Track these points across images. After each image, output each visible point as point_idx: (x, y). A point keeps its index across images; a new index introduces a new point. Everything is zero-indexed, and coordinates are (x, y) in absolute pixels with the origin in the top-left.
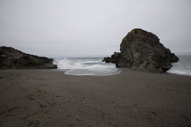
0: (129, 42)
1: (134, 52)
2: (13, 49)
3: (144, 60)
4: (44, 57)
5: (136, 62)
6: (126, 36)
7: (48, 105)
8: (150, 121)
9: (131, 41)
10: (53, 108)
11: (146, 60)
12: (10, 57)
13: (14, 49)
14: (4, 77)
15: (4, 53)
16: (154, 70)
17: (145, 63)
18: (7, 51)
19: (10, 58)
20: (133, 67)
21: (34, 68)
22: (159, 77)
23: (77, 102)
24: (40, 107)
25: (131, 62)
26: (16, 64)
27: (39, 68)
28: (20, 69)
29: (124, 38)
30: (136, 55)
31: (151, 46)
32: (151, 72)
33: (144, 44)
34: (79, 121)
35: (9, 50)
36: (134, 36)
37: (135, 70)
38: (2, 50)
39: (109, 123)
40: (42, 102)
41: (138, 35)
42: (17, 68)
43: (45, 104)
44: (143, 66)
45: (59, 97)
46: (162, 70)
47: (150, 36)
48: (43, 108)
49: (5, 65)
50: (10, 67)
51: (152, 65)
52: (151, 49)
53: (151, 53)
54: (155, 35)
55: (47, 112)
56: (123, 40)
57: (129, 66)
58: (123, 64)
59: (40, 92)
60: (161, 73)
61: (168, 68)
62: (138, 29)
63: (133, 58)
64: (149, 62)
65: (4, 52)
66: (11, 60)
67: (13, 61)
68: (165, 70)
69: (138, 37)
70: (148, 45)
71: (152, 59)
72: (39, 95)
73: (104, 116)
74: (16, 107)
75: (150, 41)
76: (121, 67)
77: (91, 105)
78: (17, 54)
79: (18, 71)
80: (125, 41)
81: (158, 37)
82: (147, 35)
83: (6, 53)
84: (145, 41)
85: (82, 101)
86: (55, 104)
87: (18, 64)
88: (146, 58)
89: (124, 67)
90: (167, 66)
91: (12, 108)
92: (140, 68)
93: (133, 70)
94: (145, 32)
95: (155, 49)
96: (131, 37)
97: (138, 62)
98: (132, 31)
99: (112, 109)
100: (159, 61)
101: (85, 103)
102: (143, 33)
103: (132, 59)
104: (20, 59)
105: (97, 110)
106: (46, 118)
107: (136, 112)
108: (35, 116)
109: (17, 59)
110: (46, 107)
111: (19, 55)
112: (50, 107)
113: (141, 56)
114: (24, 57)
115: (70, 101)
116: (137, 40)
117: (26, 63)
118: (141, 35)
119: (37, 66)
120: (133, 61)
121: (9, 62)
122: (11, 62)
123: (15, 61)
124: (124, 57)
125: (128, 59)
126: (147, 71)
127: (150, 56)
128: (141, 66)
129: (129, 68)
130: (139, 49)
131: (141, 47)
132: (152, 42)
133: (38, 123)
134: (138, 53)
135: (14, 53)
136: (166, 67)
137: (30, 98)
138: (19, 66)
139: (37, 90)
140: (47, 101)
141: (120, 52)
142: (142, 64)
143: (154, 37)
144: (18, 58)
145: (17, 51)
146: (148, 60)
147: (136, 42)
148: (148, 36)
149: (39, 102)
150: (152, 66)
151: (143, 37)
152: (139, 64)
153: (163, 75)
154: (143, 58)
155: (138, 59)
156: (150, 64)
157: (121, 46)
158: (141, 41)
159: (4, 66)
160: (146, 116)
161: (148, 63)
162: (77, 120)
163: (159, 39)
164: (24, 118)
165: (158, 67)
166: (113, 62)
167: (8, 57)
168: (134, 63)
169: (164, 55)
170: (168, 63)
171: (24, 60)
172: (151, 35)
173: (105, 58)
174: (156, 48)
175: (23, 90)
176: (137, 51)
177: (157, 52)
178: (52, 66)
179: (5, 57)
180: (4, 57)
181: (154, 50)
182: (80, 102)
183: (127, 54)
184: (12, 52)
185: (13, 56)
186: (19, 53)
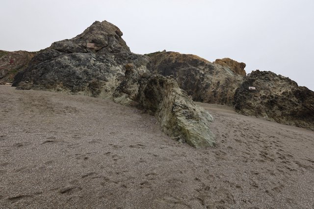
2: (272, 75)
12: (263, 91)
13: (274, 75)
15: (254, 83)
18: (261, 79)
19: (262, 93)
26: (271, 109)
28: (279, 122)
35: (263, 77)
42: (273, 116)
49: (249, 107)
50: (258, 113)
65: (254, 80)
66: (264, 97)
67: (266, 101)
78: (279, 86)
83: (257, 84)
87: (276, 107)
104: (285, 97)
109: (277, 97)
111: (283, 87)
117: (298, 107)
121: (259, 102)
122: (261, 102)
123: (271, 101)
135: (272, 82)
138: (279, 113)
144: (280, 94)
145: (281, 79)
159: (248, 109)
167: (259, 91)
171: (294, 99)
179: (254, 90)
180: (252, 91)
184: (270, 80)
185: (268, 89)
186: (284, 83)
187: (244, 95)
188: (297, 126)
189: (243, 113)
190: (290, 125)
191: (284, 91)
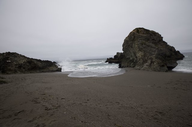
0: (132, 42)
1: (137, 51)
3: (148, 59)
4: (48, 61)
5: (140, 62)
6: (128, 36)
7: (52, 107)
8: (157, 122)
9: (133, 40)
10: (58, 110)
11: (150, 59)
12: (15, 62)
13: (18, 54)
14: (10, 82)
15: (9, 59)
16: (158, 69)
17: (149, 62)
19: (15, 63)
20: (137, 67)
21: (38, 71)
22: (164, 75)
23: (81, 104)
24: (45, 110)
25: (134, 62)
26: (20, 69)
27: (43, 72)
28: (25, 73)
29: (127, 38)
30: (139, 54)
31: (154, 45)
32: (156, 71)
33: (147, 43)
34: (85, 122)
35: (13, 56)
36: (136, 36)
37: (139, 69)
38: (7, 55)
39: (115, 124)
40: (47, 104)
41: (140, 34)
42: (22, 72)
43: (50, 107)
44: (147, 65)
45: (64, 100)
46: (167, 69)
47: (152, 34)
48: (49, 111)
49: (10, 70)
50: (15, 72)
51: (156, 63)
52: (154, 48)
53: (155, 51)
54: (158, 33)
55: (52, 115)
56: (125, 40)
57: (133, 66)
58: (126, 64)
59: (44, 95)
60: (167, 71)
61: (173, 66)
62: (140, 28)
63: (136, 57)
64: (153, 60)
65: (9, 57)
66: (16, 65)
67: (17, 66)
68: (170, 68)
69: (141, 36)
70: (151, 44)
71: (156, 58)
72: (44, 98)
73: (110, 117)
74: (22, 111)
75: (153, 39)
76: (125, 67)
77: (96, 106)
78: (21, 59)
79: (23, 75)
80: (127, 41)
81: (161, 35)
82: (150, 33)
83: (11, 59)
84: (148, 40)
85: (86, 103)
86: (60, 106)
87: (22, 68)
88: (150, 57)
89: (128, 67)
90: (172, 64)
91: (18, 112)
92: (144, 67)
93: (136, 69)
94: (147, 31)
95: (159, 48)
96: (133, 37)
97: (141, 61)
98: (134, 30)
99: (118, 110)
100: (163, 59)
101: (90, 104)
102: (145, 32)
103: (135, 59)
104: (24, 64)
105: (101, 112)
106: (52, 121)
107: (142, 112)
108: (40, 119)
110: (51, 110)
112: (55, 110)
113: (145, 56)
114: (28, 61)
115: (75, 103)
116: (140, 40)
117: (30, 67)
118: (143, 34)
119: (41, 70)
120: (136, 61)
121: (14, 67)
122: (16, 67)
123: (20, 66)
124: (127, 57)
125: (131, 59)
126: (151, 70)
127: (154, 55)
128: (145, 66)
129: (133, 68)
130: (142, 48)
131: (144, 46)
132: (156, 40)
133: (44, 125)
134: (141, 53)
135: (18, 58)
136: (172, 66)
137: (36, 101)
138: (24, 70)
139: (41, 94)
140: (51, 104)
141: (122, 52)
142: (146, 63)
143: (157, 35)
144: (22, 63)
145: (21, 56)
146: (151, 59)
147: (138, 41)
148: (151, 35)
149: (44, 105)
150: (156, 65)
151: (146, 35)
152: (143, 63)
153: (169, 74)
154: (146, 57)
155: (141, 58)
156: (154, 63)
157: (123, 45)
158: (144, 40)
160: (152, 116)
161: (152, 62)
162: (82, 122)
163: (163, 37)
164: (30, 121)
165: (163, 66)
166: (116, 63)
167: (13, 62)
168: (137, 62)
169: (168, 53)
170: (173, 61)
171: (28, 64)
172: (154, 34)
173: (108, 59)
174: (159, 46)
175: (29, 94)
176: (140, 50)
177: (161, 50)
178: (56, 69)
179: (10, 62)
181: (157, 49)
182: (85, 104)
183: (130, 54)
184: (17, 57)
185: (17, 61)
186: (23, 58)
187: (5, 65)
188: (31, 73)
189: (7, 74)
190: (29, 73)
191: (23, 61)
